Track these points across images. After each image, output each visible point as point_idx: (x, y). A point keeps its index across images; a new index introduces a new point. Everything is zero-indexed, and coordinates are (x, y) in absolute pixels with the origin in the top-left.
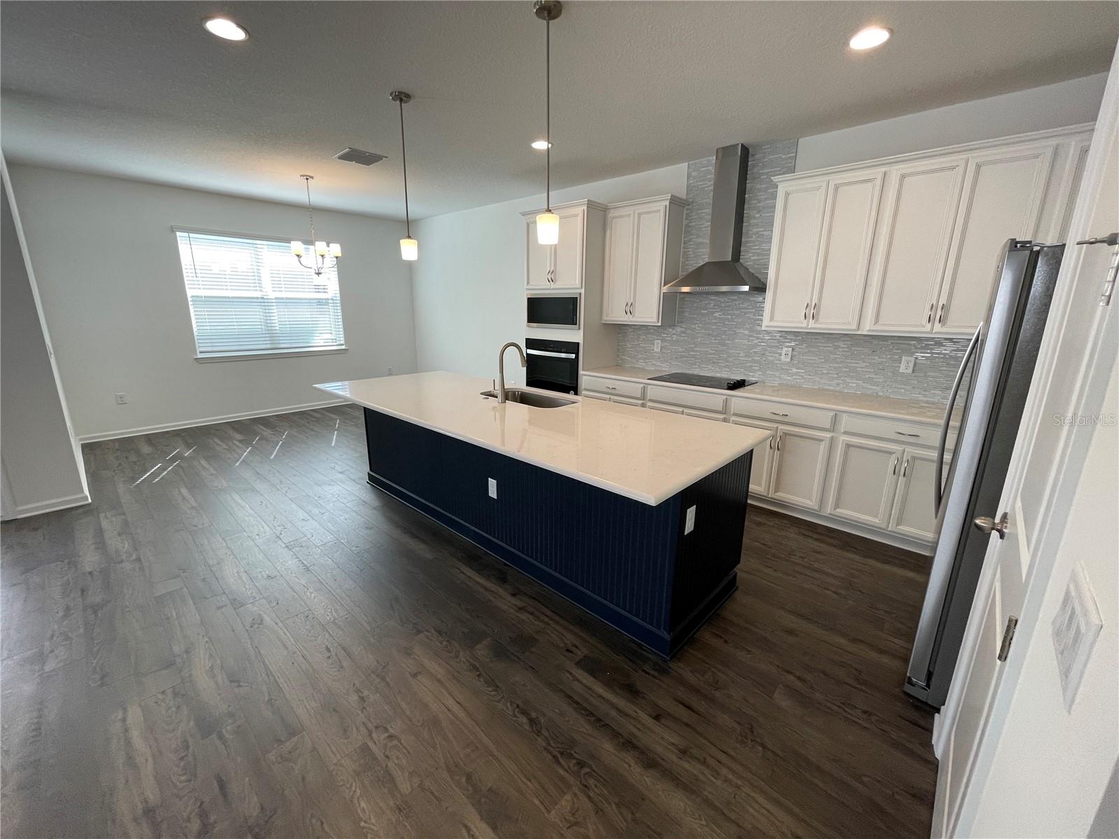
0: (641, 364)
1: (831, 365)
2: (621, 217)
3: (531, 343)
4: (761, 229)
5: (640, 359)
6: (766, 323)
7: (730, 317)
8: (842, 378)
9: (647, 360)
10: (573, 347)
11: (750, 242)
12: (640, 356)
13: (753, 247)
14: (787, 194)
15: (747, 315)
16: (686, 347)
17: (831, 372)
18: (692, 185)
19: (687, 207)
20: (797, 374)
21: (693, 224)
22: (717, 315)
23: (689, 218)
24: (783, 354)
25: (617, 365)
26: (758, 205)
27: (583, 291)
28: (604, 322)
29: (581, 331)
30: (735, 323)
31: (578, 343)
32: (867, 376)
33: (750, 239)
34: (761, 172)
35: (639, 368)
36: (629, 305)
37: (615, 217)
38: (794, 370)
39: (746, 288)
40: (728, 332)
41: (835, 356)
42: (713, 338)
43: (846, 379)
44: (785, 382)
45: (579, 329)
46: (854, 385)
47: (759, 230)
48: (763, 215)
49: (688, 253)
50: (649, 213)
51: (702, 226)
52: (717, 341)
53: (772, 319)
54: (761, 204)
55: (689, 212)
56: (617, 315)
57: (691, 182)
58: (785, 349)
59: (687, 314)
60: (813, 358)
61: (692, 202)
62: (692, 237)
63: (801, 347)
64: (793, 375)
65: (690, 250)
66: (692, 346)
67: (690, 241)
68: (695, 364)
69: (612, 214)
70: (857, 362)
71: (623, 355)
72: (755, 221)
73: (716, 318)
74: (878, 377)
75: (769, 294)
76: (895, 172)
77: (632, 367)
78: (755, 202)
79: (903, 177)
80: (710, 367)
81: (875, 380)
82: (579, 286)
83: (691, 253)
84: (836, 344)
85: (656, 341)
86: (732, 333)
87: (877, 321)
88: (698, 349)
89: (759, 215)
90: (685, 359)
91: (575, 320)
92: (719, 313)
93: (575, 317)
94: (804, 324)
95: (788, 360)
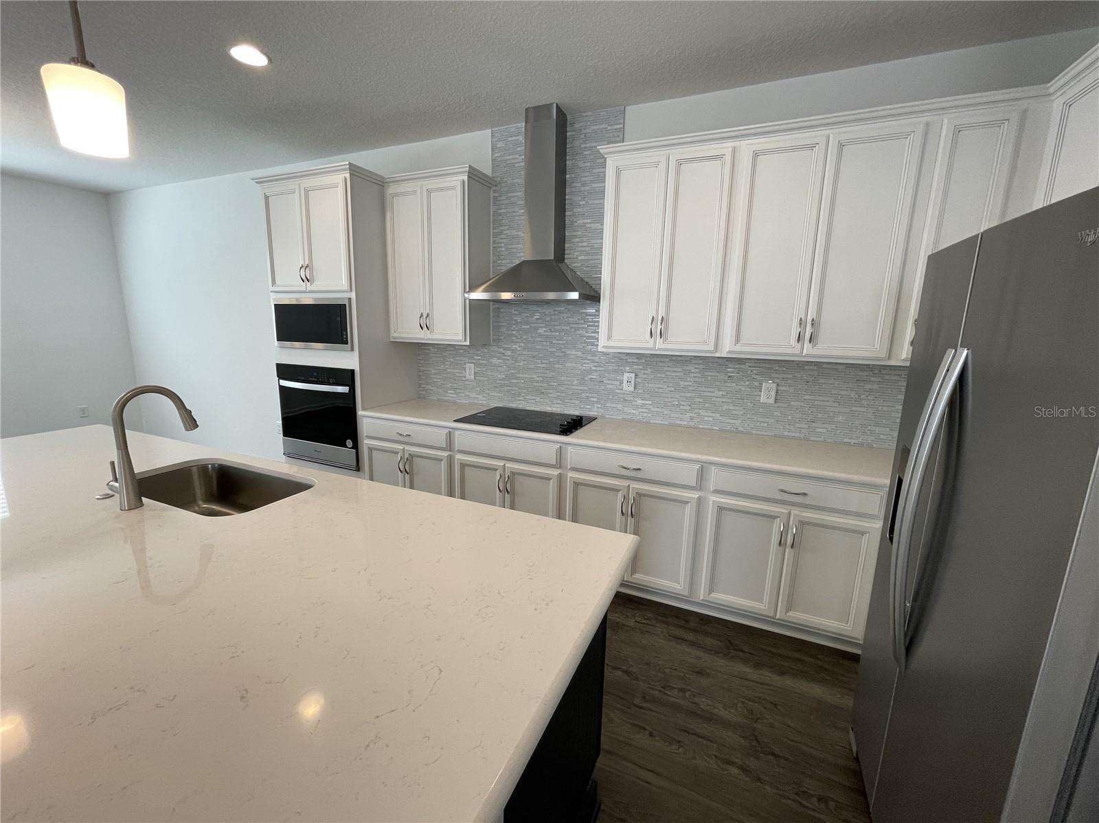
0: (451, 395)
1: (683, 394)
2: (404, 194)
3: (285, 371)
4: (589, 221)
5: (450, 389)
6: (603, 343)
7: (557, 334)
8: (696, 411)
9: (458, 391)
10: (346, 377)
11: (576, 237)
12: (449, 385)
13: (581, 244)
14: (618, 172)
15: (578, 332)
16: (506, 373)
17: (682, 403)
18: (499, 159)
19: (494, 188)
20: (643, 406)
21: (503, 211)
22: (541, 331)
23: (498, 203)
24: (625, 382)
25: (419, 398)
26: (582, 189)
27: (353, 295)
28: (392, 340)
29: (356, 353)
30: (564, 342)
31: (353, 371)
32: (724, 408)
33: (575, 233)
34: (583, 146)
35: (445, 401)
36: (425, 315)
37: (397, 195)
38: (640, 402)
39: (574, 295)
40: (556, 354)
41: (686, 383)
42: (539, 361)
43: (701, 411)
44: (629, 417)
45: (352, 350)
46: (710, 419)
47: (585, 221)
48: (590, 202)
49: (499, 249)
50: (442, 189)
51: (515, 214)
52: (544, 365)
53: (609, 337)
54: (586, 188)
55: (497, 195)
56: (408, 329)
57: (496, 155)
58: (626, 375)
59: (504, 330)
60: (661, 386)
61: (500, 183)
62: (503, 228)
63: (646, 372)
64: (637, 407)
65: (503, 245)
66: (513, 371)
67: (501, 233)
68: (519, 395)
69: (391, 190)
70: (712, 390)
71: (427, 384)
72: (581, 210)
73: (540, 335)
74: (737, 408)
75: (604, 304)
76: (746, 147)
77: (438, 400)
78: (579, 185)
79: (756, 155)
80: (538, 399)
81: (734, 412)
82: (345, 286)
83: (503, 249)
84: (685, 368)
85: (468, 366)
86: (562, 354)
87: (738, 340)
88: (521, 376)
89: (584, 203)
90: (506, 388)
91: (345, 337)
92: (544, 329)
93: (344, 333)
94: (650, 343)
95: (631, 389)
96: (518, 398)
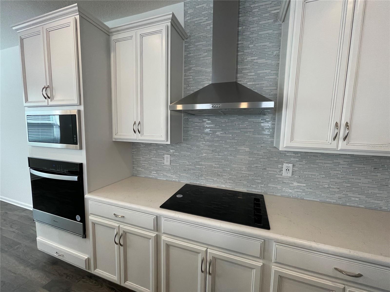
0: (154, 175)
1: (332, 180)
2: (125, 39)
4: (256, 58)
5: (153, 170)
7: (231, 135)
8: (344, 193)
9: (158, 172)
12: (152, 168)
13: (249, 74)
15: (246, 134)
16: (193, 161)
17: (332, 186)
18: (189, 21)
19: (186, 40)
20: (298, 187)
21: (192, 55)
22: (218, 133)
23: (188, 50)
24: (284, 169)
25: (133, 176)
26: (251, 36)
27: (82, 108)
28: (114, 140)
29: (84, 152)
30: (236, 141)
31: (81, 165)
32: (370, 192)
33: (246, 67)
34: (252, 6)
36: (137, 123)
37: (119, 41)
38: (295, 184)
40: (229, 149)
41: (336, 172)
42: (216, 154)
43: (347, 193)
44: (287, 194)
45: (81, 148)
46: (357, 199)
47: (253, 58)
48: (257, 45)
49: (188, 80)
51: (200, 56)
52: (220, 157)
53: (292, 139)
54: (254, 35)
55: (187, 44)
57: (188, 18)
58: (285, 165)
59: (191, 133)
60: (314, 173)
61: (190, 36)
62: (191, 66)
63: (301, 163)
64: (294, 188)
65: (191, 77)
66: (198, 160)
67: (190, 69)
68: (202, 176)
69: (115, 37)
70: (359, 177)
71: (138, 167)
72: (250, 51)
73: (218, 136)
74: (381, 192)
77: (145, 177)
78: (248, 33)
81: (378, 195)
82: (76, 102)
83: (192, 80)
84: (335, 161)
85: (166, 156)
86: (234, 149)
88: (203, 163)
89: (252, 46)
90: (192, 171)
91: (75, 139)
92: (221, 132)
93: (75, 136)
94: (333, 145)
95: (290, 174)
96: (200, 178)
